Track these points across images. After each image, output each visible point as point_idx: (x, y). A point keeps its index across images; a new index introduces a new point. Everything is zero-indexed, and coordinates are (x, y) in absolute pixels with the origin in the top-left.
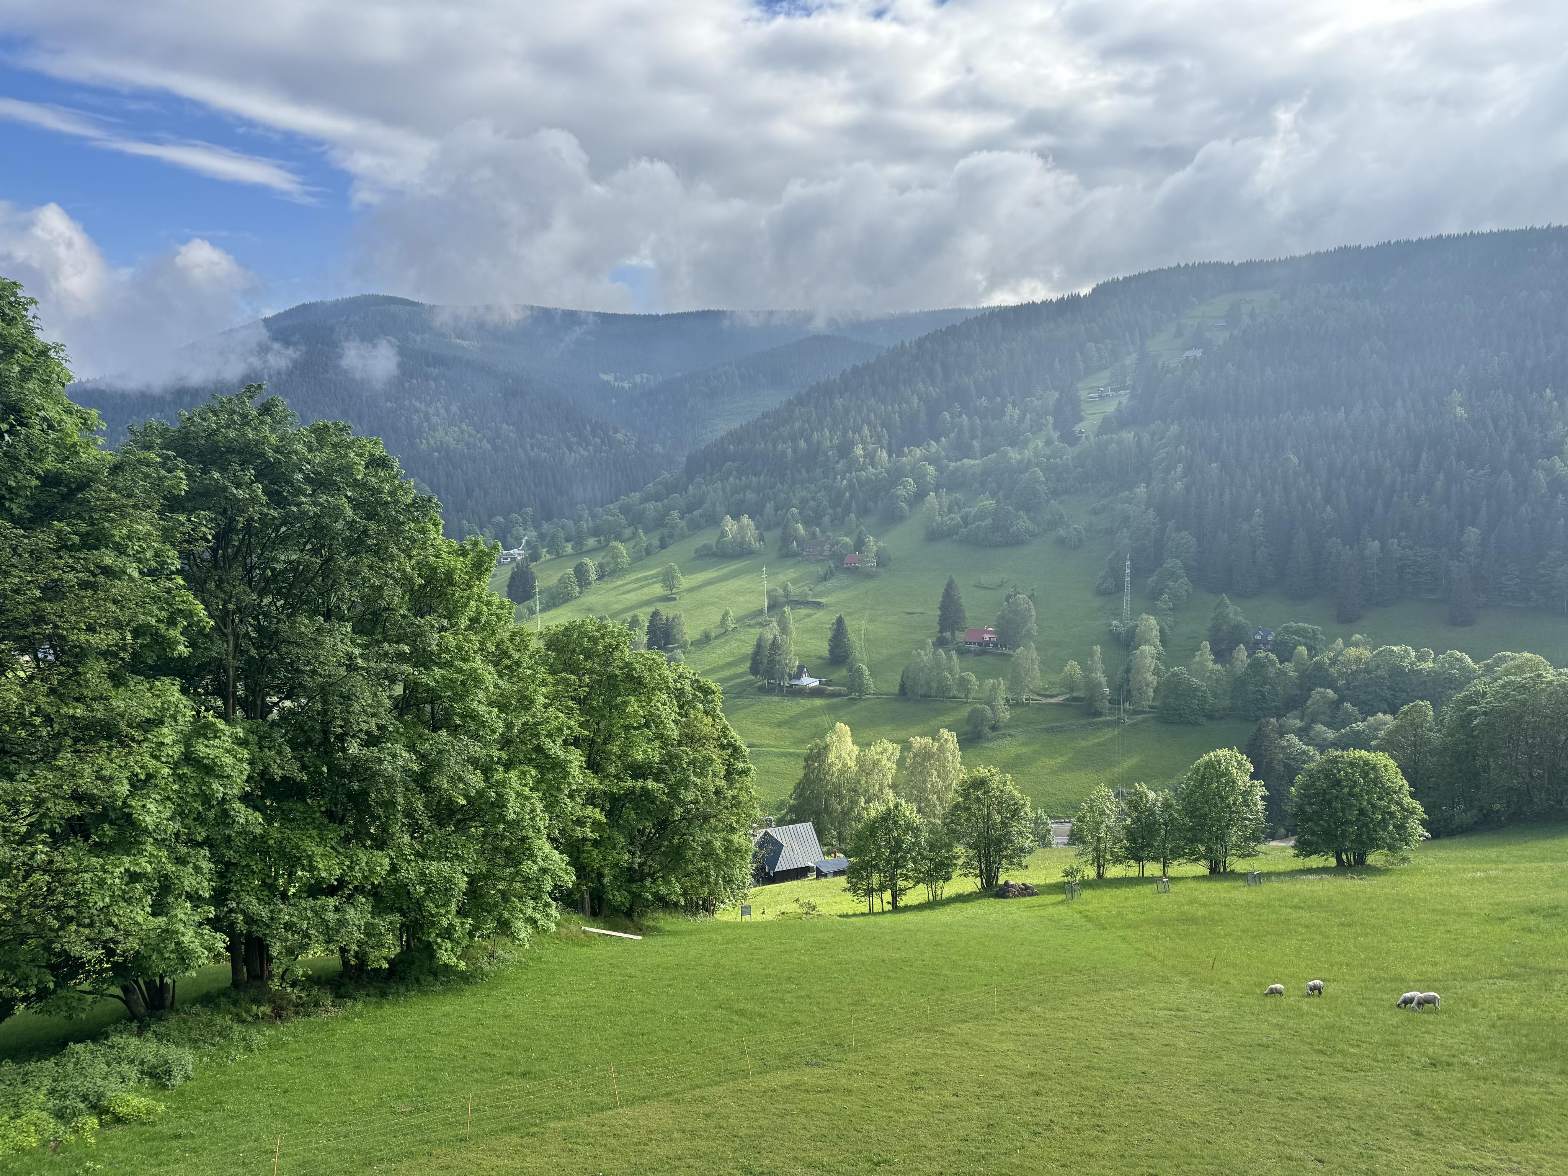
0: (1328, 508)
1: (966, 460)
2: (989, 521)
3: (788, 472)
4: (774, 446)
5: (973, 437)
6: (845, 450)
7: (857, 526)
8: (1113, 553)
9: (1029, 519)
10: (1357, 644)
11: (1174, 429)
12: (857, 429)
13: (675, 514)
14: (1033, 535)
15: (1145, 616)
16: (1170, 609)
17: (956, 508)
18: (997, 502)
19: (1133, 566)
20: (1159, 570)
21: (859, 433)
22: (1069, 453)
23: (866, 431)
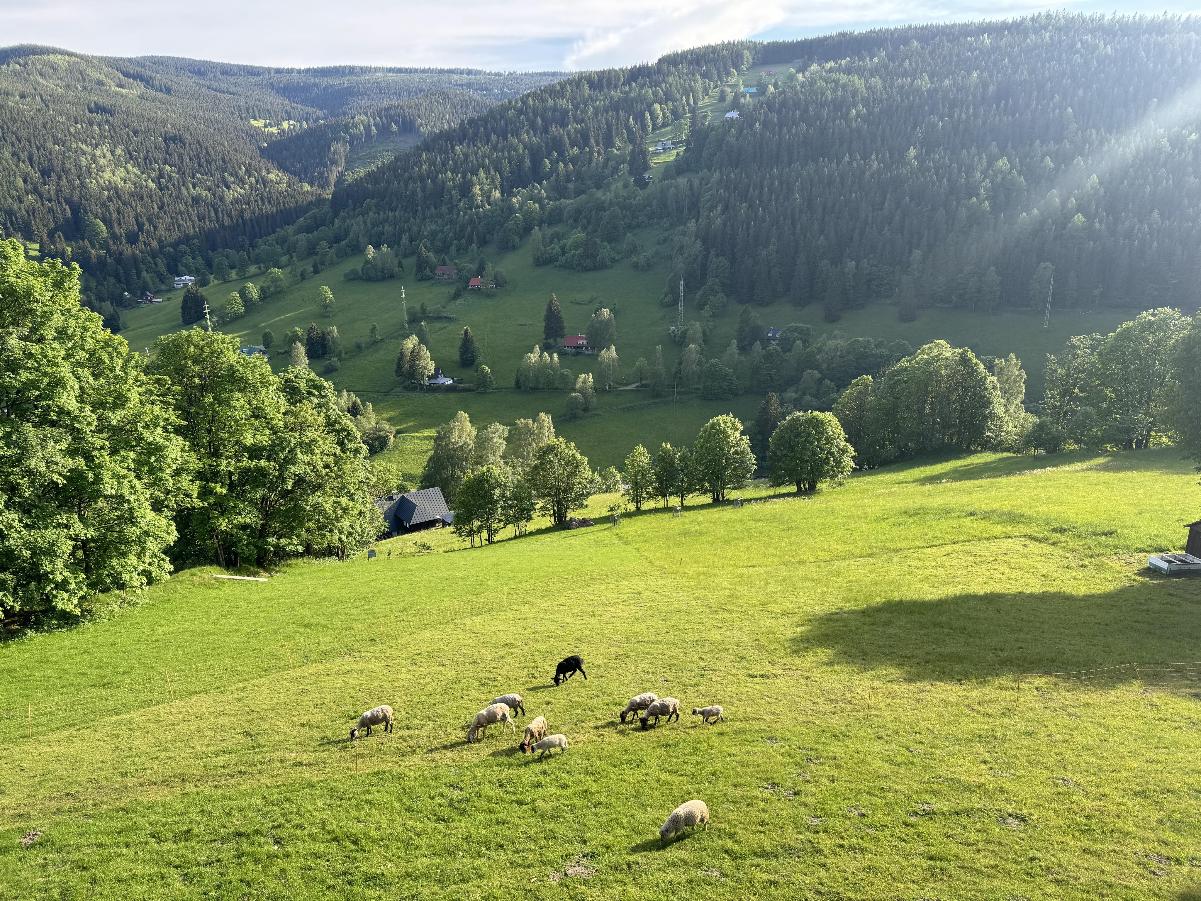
0: (822, 237)
1: (562, 200)
2: (580, 251)
3: (419, 208)
4: (406, 185)
5: (568, 180)
6: (465, 190)
7: (479, 255)
8: (672, 275)
9: (612, 248)
10: (835, 338)
11: (717, 175)
12: (475, 173)
13: (324, 243)
14: (614, 261)
15: (693, 322)
16: (711, 317)
17: (556, 240)
18: (587, 235)
19: (686, 285)
20: (704, 287)
21: (477, 175)
22: (641, 194)
23: (482, 174)
